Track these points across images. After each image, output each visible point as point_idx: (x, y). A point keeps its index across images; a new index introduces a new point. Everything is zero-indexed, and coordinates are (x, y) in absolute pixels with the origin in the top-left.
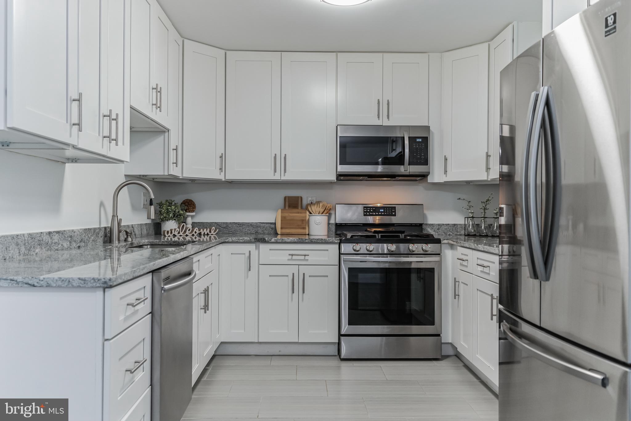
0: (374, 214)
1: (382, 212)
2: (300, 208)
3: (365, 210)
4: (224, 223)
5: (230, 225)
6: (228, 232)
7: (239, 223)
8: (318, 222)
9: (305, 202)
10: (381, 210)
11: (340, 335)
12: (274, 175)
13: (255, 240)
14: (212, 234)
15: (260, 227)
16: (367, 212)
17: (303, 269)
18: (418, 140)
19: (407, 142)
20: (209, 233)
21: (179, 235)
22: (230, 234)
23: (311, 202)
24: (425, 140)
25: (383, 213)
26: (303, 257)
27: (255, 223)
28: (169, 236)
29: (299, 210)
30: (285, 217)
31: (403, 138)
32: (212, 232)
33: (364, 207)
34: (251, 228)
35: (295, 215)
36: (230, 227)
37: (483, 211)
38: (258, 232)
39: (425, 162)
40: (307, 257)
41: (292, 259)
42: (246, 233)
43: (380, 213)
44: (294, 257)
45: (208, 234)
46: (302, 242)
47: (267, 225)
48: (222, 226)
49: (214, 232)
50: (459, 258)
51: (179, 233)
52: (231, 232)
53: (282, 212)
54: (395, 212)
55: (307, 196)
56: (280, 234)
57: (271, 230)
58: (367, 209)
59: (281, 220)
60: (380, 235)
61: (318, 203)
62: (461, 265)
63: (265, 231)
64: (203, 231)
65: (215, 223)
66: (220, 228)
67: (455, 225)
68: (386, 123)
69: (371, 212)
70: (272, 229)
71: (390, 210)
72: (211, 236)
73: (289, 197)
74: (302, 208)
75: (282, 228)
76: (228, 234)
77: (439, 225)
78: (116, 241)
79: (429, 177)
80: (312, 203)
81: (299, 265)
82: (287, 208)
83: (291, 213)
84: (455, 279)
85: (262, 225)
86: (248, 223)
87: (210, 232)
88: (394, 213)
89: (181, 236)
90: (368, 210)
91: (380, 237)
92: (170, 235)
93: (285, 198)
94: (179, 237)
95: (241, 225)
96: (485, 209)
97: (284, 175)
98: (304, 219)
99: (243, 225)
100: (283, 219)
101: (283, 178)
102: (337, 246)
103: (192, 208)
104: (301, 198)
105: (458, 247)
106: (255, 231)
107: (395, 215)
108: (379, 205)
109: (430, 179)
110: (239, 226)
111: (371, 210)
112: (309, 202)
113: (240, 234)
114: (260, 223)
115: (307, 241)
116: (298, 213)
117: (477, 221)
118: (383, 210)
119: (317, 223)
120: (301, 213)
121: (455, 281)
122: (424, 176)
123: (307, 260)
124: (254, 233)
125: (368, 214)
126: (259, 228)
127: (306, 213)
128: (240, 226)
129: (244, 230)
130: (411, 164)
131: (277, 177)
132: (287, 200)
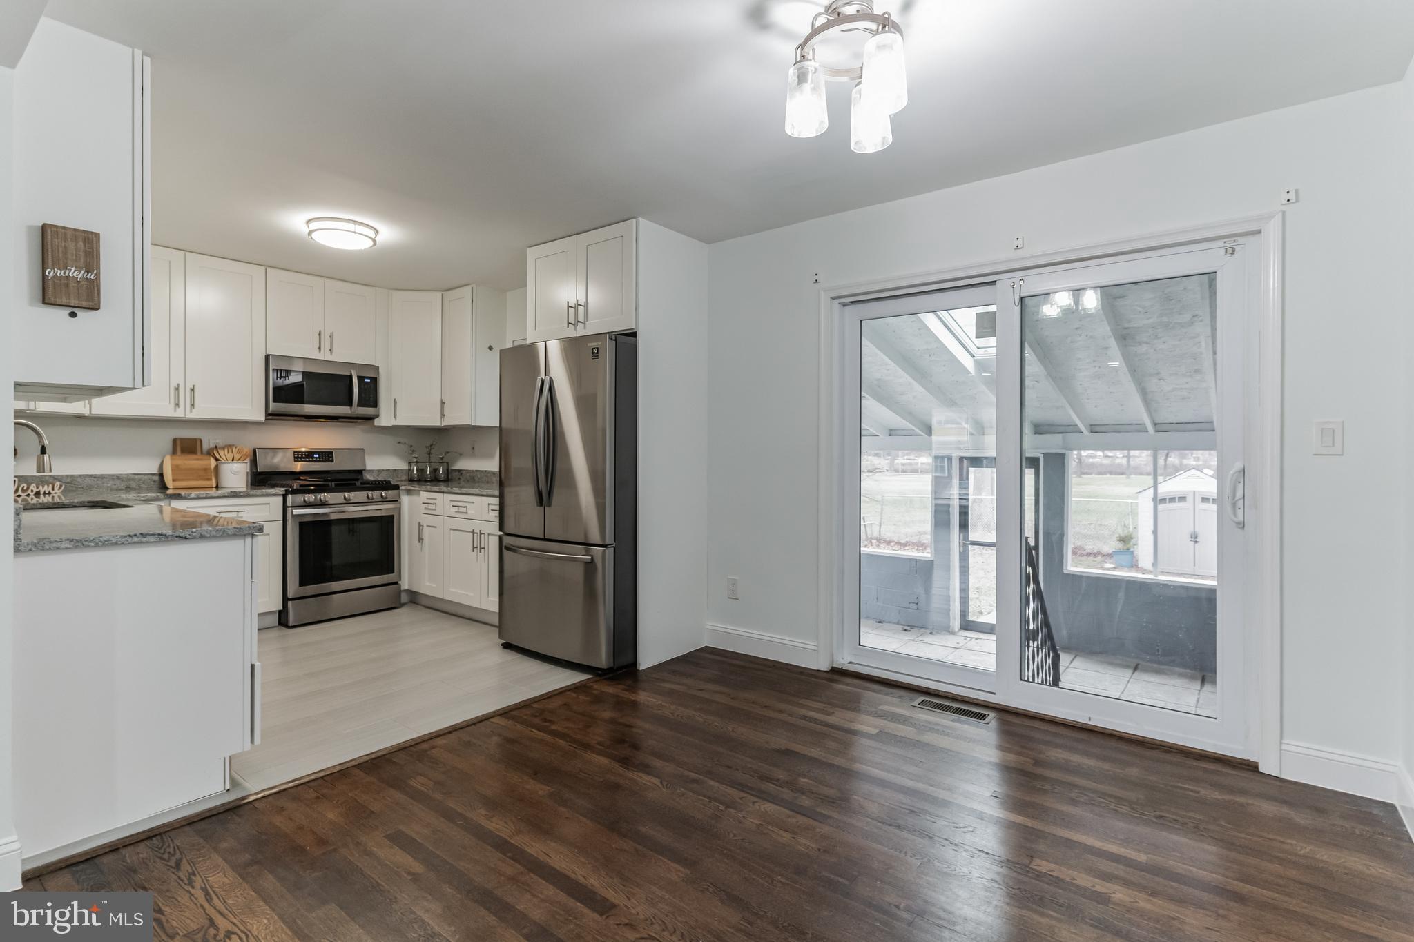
0: (307, 459)
1: (316, 458)
2: (199, 453)
3: (296, 456)
6: (75, 489)
7: (96, 475)
8: (232, 470)
9: (205, 446)
10: (315, 456)
11: (285, 599)
12: (175, 411)
16: (298, 457)
18: (366, 380)
19: (355, 381)
20: (51, 491)
24: (375, 380)
25: (319, 459)
27: (125, 475)
29: (199, 456)
30: (177, 464)
31: (350, 377)
33: (295, 452)
35: (193, 462)
37: (428, 456)
39: (375, 404)
47: (146, 477)
48: (63, 481)
49: (58, 490)
50: (425, 502)
52: (81, 489)
53: (171, 459)
54: (332, 457)
55: (209, 439)
56: (172, 488)
57: (152, 483)
58: (298, 455)
59: (172, 470)
60: (333, 483)
61: (230, 446)
62: (426, 508)
63: (143, 485)
64: (43, 489)
67: (395, 470)
68: (328, 358)
69: (304, 458)
70: (154, 482)
71: (327, 456)
73: (181, 439)
74: (202, 453)
75: (174, 480)
76: (76, 491)
77: (379, 471)
79: (376, 420)
80: (216, 447)
82: (179, 453)
83: (186, 460)
84: (419, 523)
85: (136, 477)
87: (53, 489)
88: (330, 459)
90: (300, 456)
91: (334, 486)
93: (175, 441)
95: (99, 477)
96: (429, 454)
97: (191, 412)
98: (207, 467)
100: (175, 469)
101: (189, 415)
102: (281, 498)
104: (201, 440)
105: (422, 492)
107: (332, 461)
108: (303, 450)
109: (377, 422)
111: (304, 456)
112: (212, 445)
116: (198, 459)
117: (421, 466)
118: (317, 456)
119: (231, 472)
120: (203, 459)
121: (420, 526)
122: (370, 419)
125: (299, 460)
126: (132, 482)
127: (210, 459)
128: (97, 480)
130: (359, 405)
131: (180, 413)
132: (178, 442)
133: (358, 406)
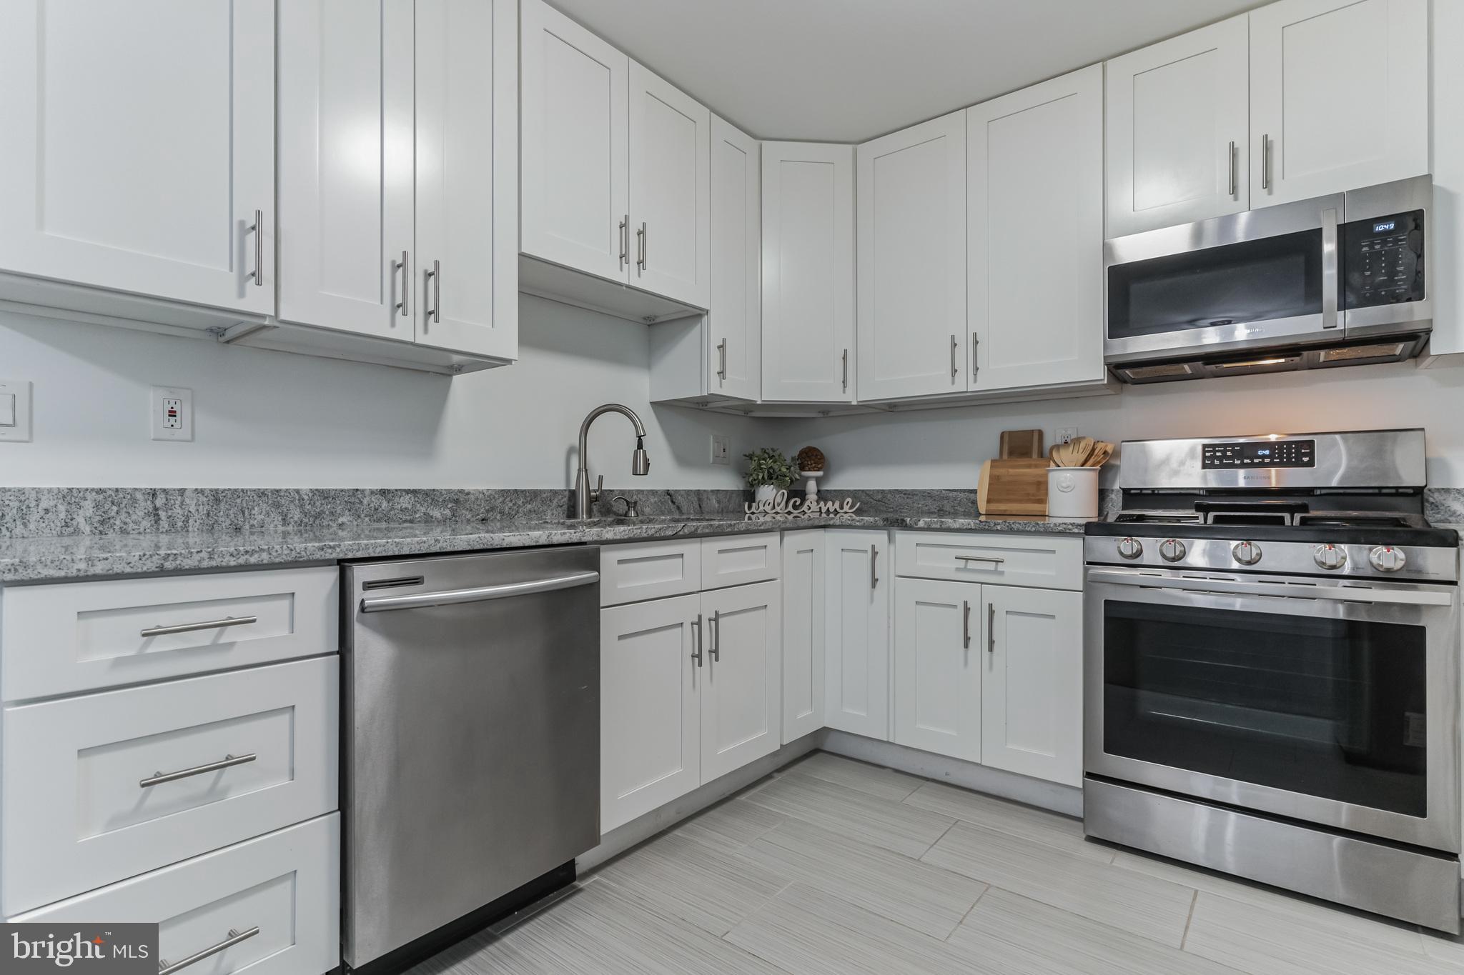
0: (1238, 462)
1: (1264, 457)
2: (1035, 455)
3: (1208, 454)
4: (878, 491)
5: (889, 495)
6: (885, 509)
7: (906, 490)
8: (1064, 485)
9: (1049, 442)
10: (1260, 453)
11: (1085, 773)
12: (953, 383)
13: (885, 522)
14: (846, 513)
15: (948, 498)
16: (1213, 457)
17: (991, 594)
18: (1379, 228)
20: (838, 510)
21: (774, 511)
22: (889, 512)
23: (1064, 441)
24: (1413, 222)
25: (1267, 461)
26: (991, 566)
27: (938, 491)
28: (753, 513)
29: (1034, 460)
30: (998, 476)
31: (1315, 235)
32: (846, 508)
33: (1206, 446)
34: (929, 502)
35: (1023, 471)
36: (889, 500)
38: (942, 510)
39: (1413, 290)
40: (1001, 567)
41: (965, 569)
42: (920, 510)
43: (1256, 461)
44: (971, 565)
45: (836, 512)
46: (988, 530)
47: (962, 495)
48: (874, 498)
49: (850, 509)
51: (772, 508)
52: (892, 510)
53: (992, 466)
54: (1311, 455)
55: (1054, 426)
56: (984, 513)
57: (969, 504)
58: (1215, 451)
59: (990, 484)
61: (1077, 440)
63: (958, 508)
64: (825, 506)
65: (863, 491)
66: (872, 500)
69: (1228, 458)
71: (1293, 451)
72: (844, 515)
73: (1010, 433)
74: (1041, 455)
75: (989, 501)
76: (886, 512)
78: (583, 514)
80: (1062, 443)
81: (982, 583)
82: (1005, 456)
83: (1013, 467)
85: (951, 495)
86: (924, 491)
87: (842, 507)
88: (1306, 459)
89: (777, 513)
90: (1218, 454)
91: (1210, 521)
92: (755, 511)
93: (1003, 435)
94: (774, 515)
95: (909, 494)
97: (976, 381)
98: (1041, 479)
99: (913, 495)
100: (994, 481)
101: (973, 387)
102: (1079, 542)
103: (812, 462)
104: (1041, 433)
106: (938, 508)
107: (1310, 464)
109: (1439, 346)
110: (905, 497)
111: (1229, 454)
112: (1059, 441)
114: (949, 490)
115: (999, 528)
116: (1029, 466)
118: (1267, 452)
119: (1062, 487)
120: (1036, 466)
123: (1002, 573)
124: (936, 511)
125: (1217, 462)
126: (946, 502)
127: (1047, 465)
128: (907, 498)
129: (916, 505)
130: (1343, 306)
131: (963, 385)
132: (1006, 438)
133: (1338, 310)
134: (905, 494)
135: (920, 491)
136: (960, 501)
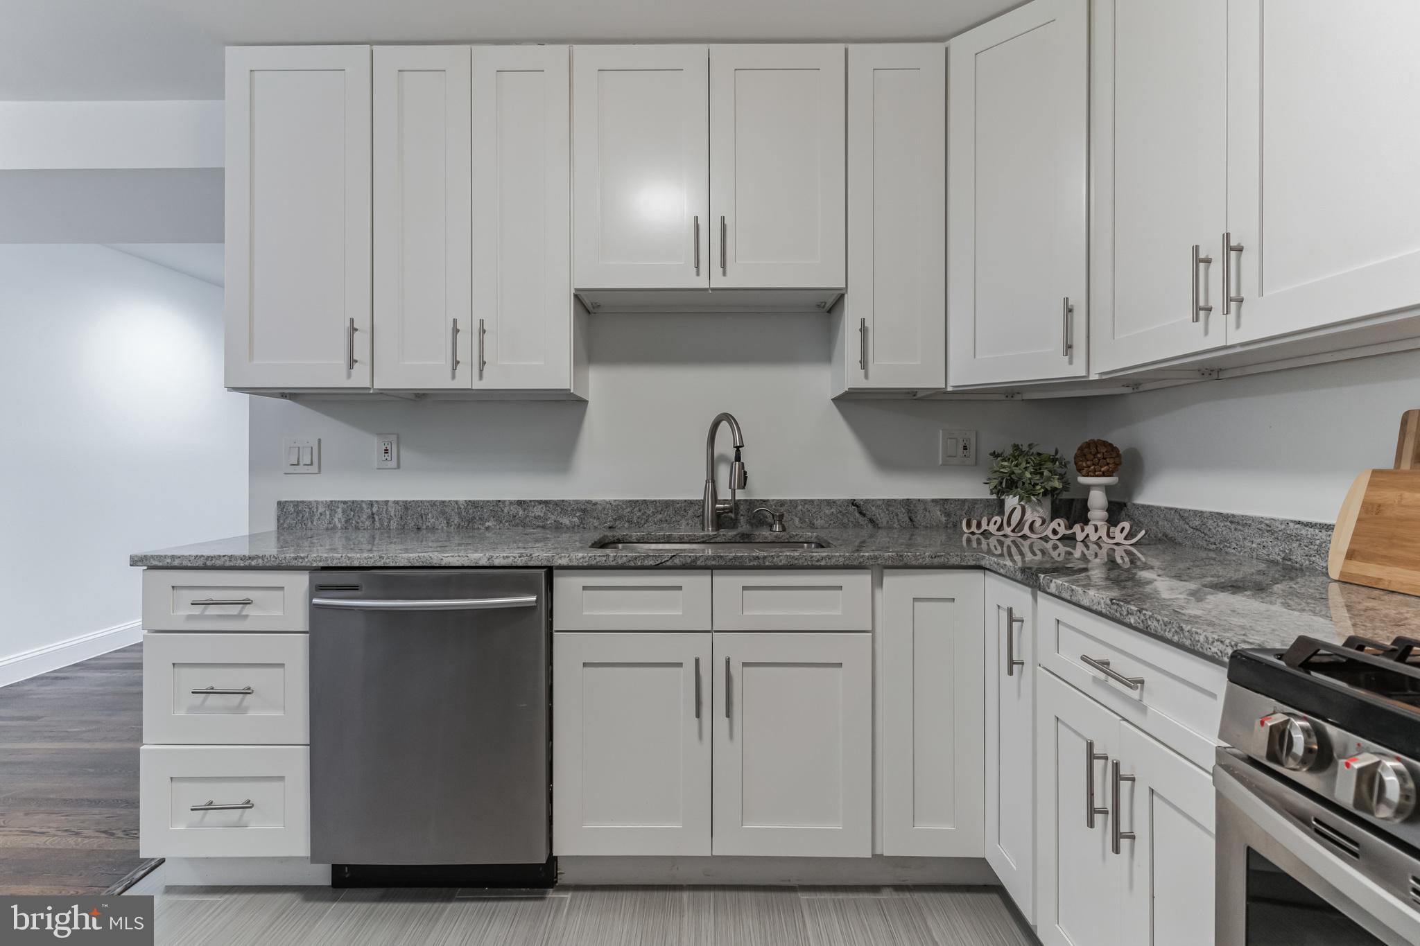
4: (1195, 513)
5: (1210, 522)
6: (1205, 544)
7: (1234, 516)
15: (1298, 538)
21: (1001, 533)
22: (1210, 550)
27: (1282, 522)
30: (1380, 506)
32: (1118, 537)
34: (1268, 540)
36: (1210, 530)
38: (1290, 559)
42: (1254, 555)
48: (1190, 524)
49: (1126, 538)
51: (1000, 529)
52: (1214, 546)
65: (1176, 510)
66: (1187, 527)
82: (1406, 465)
85: (1303, 532)
86: (1260, 521)
92: (976, 531)
95: (1238, 523)
100: (1370, 514)
106: (1283, 555)
110: (1233, 526)
113: (1235, 555)
114: (1299, 523)
124: (1279, 558)
126: (1295, 545)
128: (1236, 529)
129: (1248, 544)
134: (1232, 522)
135: (1253, 519)
136: (1320, 545)
